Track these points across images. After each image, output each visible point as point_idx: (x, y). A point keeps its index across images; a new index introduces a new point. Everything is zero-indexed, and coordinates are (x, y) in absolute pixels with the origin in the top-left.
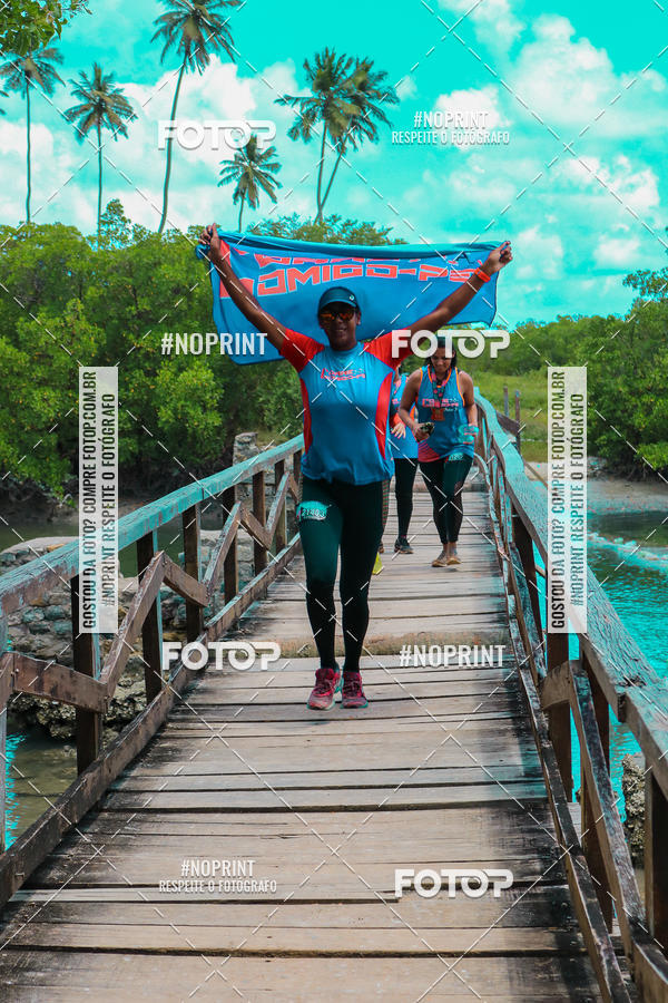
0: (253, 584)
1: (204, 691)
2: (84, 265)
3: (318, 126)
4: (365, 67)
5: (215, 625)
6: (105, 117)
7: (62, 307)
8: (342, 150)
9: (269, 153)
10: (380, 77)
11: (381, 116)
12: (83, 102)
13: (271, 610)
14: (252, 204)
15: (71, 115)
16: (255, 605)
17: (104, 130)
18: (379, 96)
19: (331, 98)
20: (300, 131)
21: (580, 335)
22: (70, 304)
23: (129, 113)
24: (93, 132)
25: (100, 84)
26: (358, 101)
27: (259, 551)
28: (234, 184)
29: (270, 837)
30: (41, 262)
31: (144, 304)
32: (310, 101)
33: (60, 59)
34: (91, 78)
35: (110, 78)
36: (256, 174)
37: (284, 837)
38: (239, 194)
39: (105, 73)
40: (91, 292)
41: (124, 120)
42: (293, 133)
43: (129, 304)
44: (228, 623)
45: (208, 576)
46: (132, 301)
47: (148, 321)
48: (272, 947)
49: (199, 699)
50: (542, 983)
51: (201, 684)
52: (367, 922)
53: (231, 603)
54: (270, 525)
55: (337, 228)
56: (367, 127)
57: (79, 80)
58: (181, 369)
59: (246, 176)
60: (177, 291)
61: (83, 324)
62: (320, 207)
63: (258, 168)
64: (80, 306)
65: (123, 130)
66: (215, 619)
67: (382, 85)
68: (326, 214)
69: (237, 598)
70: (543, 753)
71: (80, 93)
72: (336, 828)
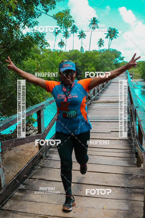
0: (97, 94)
1: (90, 107)
2: (80, 54)
3: (109, 37)
4: (115, 29)
5: (92, 99)
6: (82, 36)
7: (76, 60)
8: (111, 40)
9: (103, 41)
10: (116, 30)
11: (117, 35)
12: (80, 35)
13: (99, 97)
14: (101, 47)
15: (78, 36)
16: (97, 97)
17: (82, 38)
18: (116, 33)
19: (110, 34)
20: (107, 37)
21: (141, 63)
22: (77, 60)
23: (86, 36)
24: (81, 38)
25: (82, 32)
26: (114, 34)
27: (98, 90)
28: (99, 44)
29: (96, 125)
30: (74, 55)
31: (86, 60)
32: (108, 34)
33: (78, 29)
34: (81, 31)
35: (83, 32)
36: (101, 43)
37: (97, 125)
38: (99, 46)
39: (83, 31)
40: (80, 58)
41: (85, 37)
42: (106, 38)
43: (85, 60)
44: (94, 99)
45: (91, 93)
46: (85, 59)
47: (87, 62)
48: (95, 138)
49: (89, 108)
50: (127, 143)
51: (90, 106)
52: (106, 135)
53: (94, 97)
54: (100, 87)
55: (111, 50)
56: (115, 37)
57: (80, 32)
58: (91, 68)
59: (100, 43)
60: (91, 58)
61: (79, 62)
62: (109, 47)
63: (102, 43)
64: (79, 60)
65: (85, 38)
66: (92, 98)
67: (116, 32)
68: (110, 48)
69: (95, 96)
70: (130, 115)
71: (80, 33)
72: (104, 124)
